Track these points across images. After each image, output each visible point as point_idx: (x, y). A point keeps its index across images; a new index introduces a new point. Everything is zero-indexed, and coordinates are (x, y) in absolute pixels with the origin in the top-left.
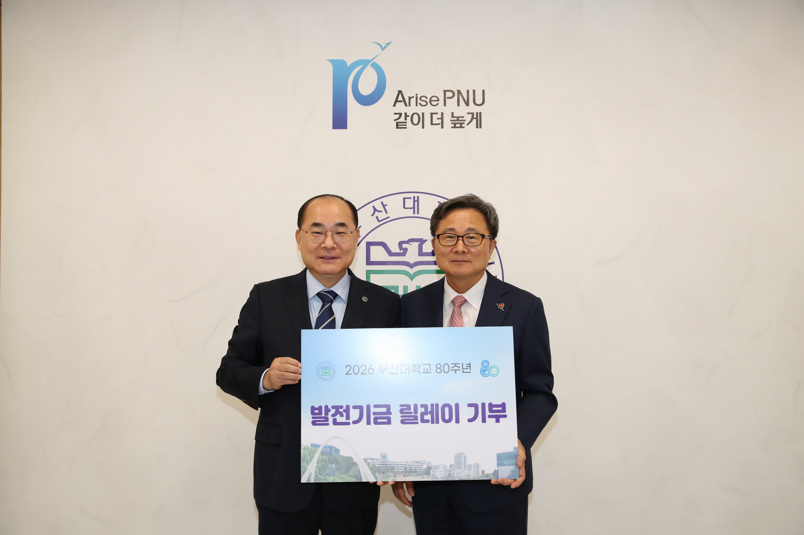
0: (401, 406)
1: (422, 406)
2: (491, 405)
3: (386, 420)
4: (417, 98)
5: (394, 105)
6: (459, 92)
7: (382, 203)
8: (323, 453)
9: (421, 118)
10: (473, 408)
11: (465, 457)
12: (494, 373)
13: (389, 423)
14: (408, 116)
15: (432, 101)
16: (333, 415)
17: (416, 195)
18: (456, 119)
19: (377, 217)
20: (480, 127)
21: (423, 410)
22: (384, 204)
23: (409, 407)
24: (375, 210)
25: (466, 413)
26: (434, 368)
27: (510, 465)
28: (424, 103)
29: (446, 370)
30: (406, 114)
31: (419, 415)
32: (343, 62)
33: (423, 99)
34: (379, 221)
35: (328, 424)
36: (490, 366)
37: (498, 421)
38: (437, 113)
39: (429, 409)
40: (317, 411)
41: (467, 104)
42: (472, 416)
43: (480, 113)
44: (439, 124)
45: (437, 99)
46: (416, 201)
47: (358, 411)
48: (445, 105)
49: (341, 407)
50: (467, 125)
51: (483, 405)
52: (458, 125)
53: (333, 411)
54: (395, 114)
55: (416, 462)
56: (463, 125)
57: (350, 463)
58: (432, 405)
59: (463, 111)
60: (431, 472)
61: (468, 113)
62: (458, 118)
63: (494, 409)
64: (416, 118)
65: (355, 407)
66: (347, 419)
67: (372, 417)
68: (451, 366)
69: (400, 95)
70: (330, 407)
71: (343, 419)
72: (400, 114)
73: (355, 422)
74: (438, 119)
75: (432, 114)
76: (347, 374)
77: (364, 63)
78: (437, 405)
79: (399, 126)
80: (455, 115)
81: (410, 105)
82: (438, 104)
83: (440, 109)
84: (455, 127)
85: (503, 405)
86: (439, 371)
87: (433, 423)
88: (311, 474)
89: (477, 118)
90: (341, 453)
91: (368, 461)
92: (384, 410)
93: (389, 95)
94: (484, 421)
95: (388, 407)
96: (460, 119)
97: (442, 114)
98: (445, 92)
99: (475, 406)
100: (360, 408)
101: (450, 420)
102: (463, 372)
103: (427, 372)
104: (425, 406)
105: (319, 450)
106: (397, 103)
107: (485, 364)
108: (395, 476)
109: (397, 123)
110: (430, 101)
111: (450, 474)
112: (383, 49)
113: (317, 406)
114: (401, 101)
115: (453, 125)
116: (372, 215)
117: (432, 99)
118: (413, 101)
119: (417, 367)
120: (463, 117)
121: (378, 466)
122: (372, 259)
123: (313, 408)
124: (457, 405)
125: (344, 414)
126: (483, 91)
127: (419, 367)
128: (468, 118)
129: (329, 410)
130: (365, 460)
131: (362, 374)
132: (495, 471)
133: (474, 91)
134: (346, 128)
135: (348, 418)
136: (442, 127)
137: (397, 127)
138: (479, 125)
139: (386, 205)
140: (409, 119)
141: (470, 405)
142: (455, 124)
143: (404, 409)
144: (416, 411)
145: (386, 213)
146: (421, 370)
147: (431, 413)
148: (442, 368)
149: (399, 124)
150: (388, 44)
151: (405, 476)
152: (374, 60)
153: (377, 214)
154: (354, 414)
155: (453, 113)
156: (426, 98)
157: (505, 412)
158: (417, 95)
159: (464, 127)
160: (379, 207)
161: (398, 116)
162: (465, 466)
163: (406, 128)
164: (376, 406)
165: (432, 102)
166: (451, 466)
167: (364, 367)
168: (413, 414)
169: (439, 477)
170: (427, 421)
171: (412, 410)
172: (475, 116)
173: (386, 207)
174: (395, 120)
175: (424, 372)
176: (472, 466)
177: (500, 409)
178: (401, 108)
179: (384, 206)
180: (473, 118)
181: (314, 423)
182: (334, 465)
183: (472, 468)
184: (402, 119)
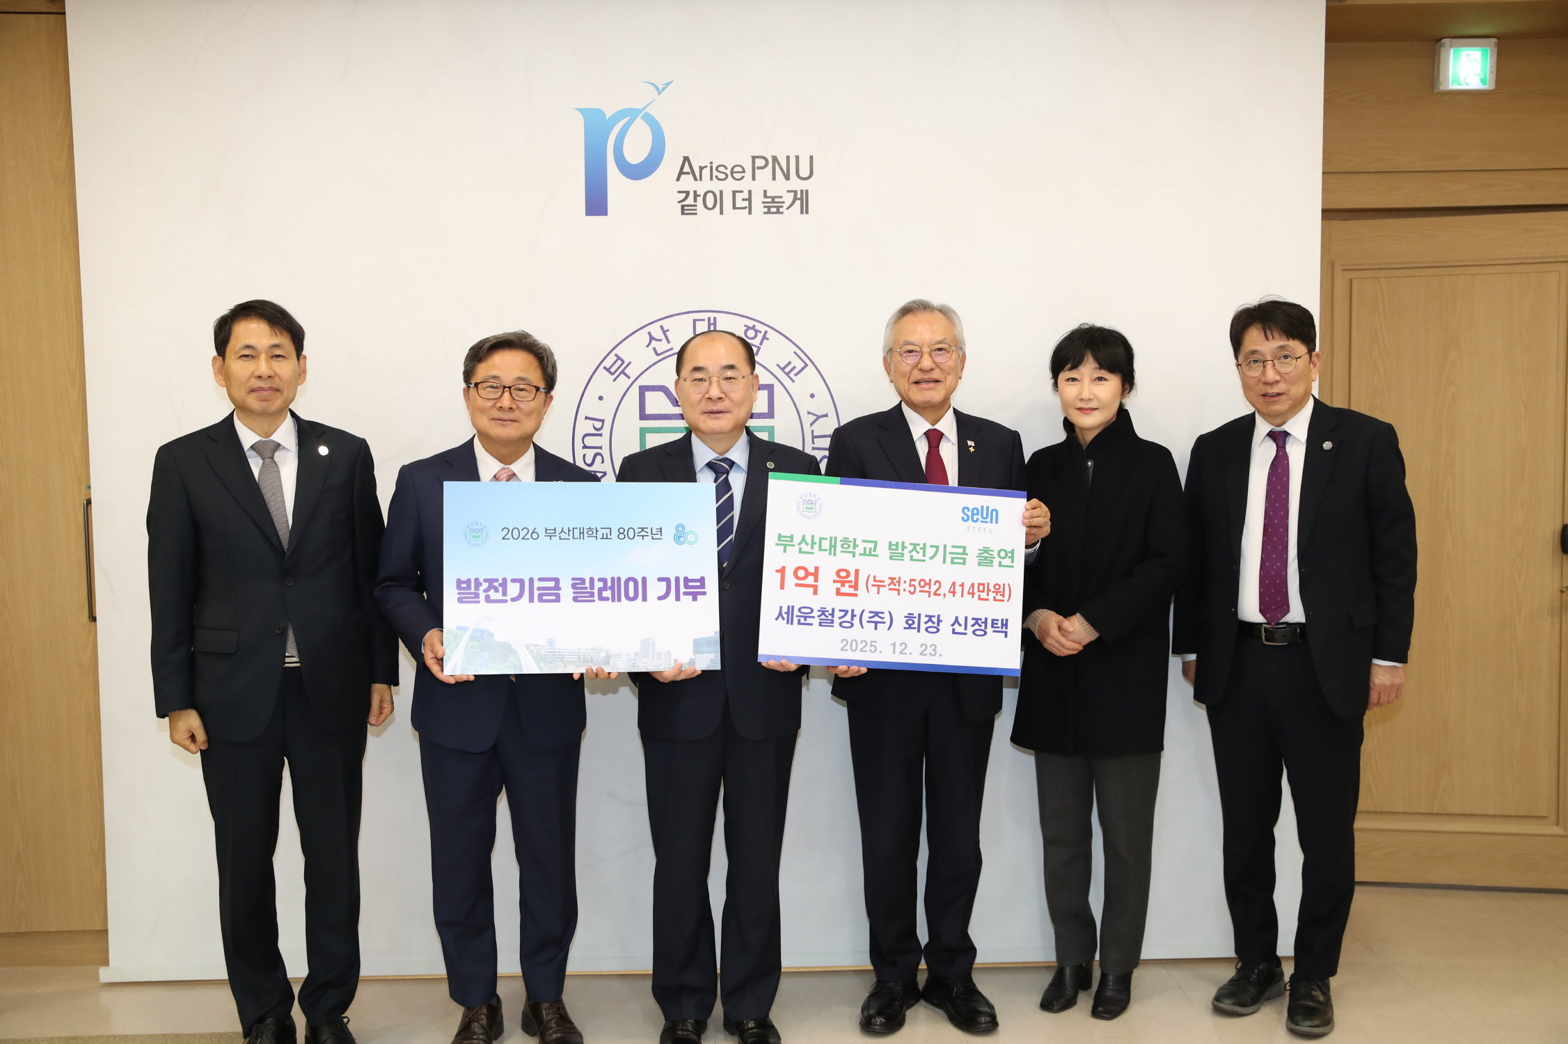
0: (573, 579)
1: (600, 580)
2: (687, 580)
3: (554, 598)
4: (711, 167)
5: (678, 179)
6: (775, 159)
7: (662, 327)
8: (472, 638)
9: (719, 199)
10: (665, 583)
11: (653, 643)
12: (690, 540)
13: (558, 600)
14: (699, 196)
15: (735, 172)
16: (485, 591)
17: (712, 315)
18: (770, 200)
19: (654, 349)
20: (807, 213)
21: (601, 584)
22: (665, 329)
23: (583, 581)
24: (652, 338)
25: (656, 589)
26: (615, 533)
27: (710, 652)
28: (723, 176)
29: (631, 536)
30: (695, 192)
31: (596, 591)
32: (599, 112)
33: (721, 169)
34: (658, 354)
35: (479, 602)
36: (686, 532)
37: (695, 599)
38: (742, 192)
39: (609, 584)
40: (464, 585)
41: (787, 177)
42: (663, 592)
43: (807, 191)
44: (746, 208)
45: (741, 170)
46: (712, 324)
47: (517, 585)
48: (754, 178)
49: (496, 580)
50: (787, 209)
51: (677, 579)
52: (774, 210)
53: (485, 585)
54: (679, 192)
55: (592, 649)
56: (781, 210)
57: (508, 650)
58: (613, 579)
59: (780, 188)
60: (611, 661)
61: (788, 191)
62: (773, 198)
63: (690, 584)
64: (710, 198)
65: (513, 581)
66: (503, 596)
67: (536, 593)
68: (637, 531)
69: (687, 163)
70: (481, 580)
71: (499, 596)
72: (687, 193)
73: (513, 600)
74: (744, 200)
75: (734, 193)
76: (503, 539)
77: (632, 114)
78: (619, 579)
79: (685, 212)
80: (768, 195)
81: (701, 179)
82: (743, 177)
83: (746, 184)
84: (769, 212)
85: (702, 580)
86: (622, 536)
87: (613, 600)
88: (456, 664)
89: (801, 199)
90: (496, 638)
91: (531, 647)
92: (552, 584)
93: (670, 164)
94: (678, 599)
95: (557, 580)
96: (776, 200)
97: (750, 192)
98: (754, 158)
99: (667, 580)
100: (521, 582)
101: (635, 598)
102: (652, 538)
103: (607, 538)
104: (604, 580)
105: (467, 635)
106: (682, 176)
107: (680, 529)
108: (566, 667)
109: (683, 206)
110: (732, 172)
111: (634, 664)
112: (659, 93)
113: (464, 579)
114: (688, 173)
115: (766, 210)
116: (648, 346)
117: (735, 170)
118: (706, 172)
119: (595, 531)
120: (781, 197)
121: (543, 654)
122: (648, 412)
123: (459, 582)
124: (644, 579)
125: (500, 589)
126: (811, 158)
127: (597, 531)
128: (788, 198)
129: (481, 584)
130: (527, 647)
131: (523, 539)
132: (691, 659)
133: (797, 158)
134: (606, 214)
135: (505, 594)
136: (750, 212)
137: (683, 213)
138: (805, 209)
139: (668, 330)
140: (700, 200)
141: (660, 579)
142: (769, 208)
143: (578, 583)
144: (592, 586)
145: (669, 342)
146: (600, 535)
147: (612, 588)
148: (626, 533)
149: (685, 208)
150: (668, 84)
151: (577, 667)
152: (646, 110)
153: (654, 343)
154: (513, 589)
155: (765, 192)
156: (726, 168)
157: (704, 588)
158: (711, 163)
159: (782, 213)
160: (658, 334)
161: (684, 195)
162: (653, 654)
163: (696, 214)
164: (541, 580)
165: (735, 175)
166: (636, 654)
167: (526, 531)
168: (588, 590)
169: (621, 667)
170: (607, 599)
171: (587, 585)
172: (799, 196)
173: (667, 333)
174: (679, 202)
175: (603, 538)
176: (663, 655)
177: (699, 584)
178: (687, 183)
179: (665, 332)
180: (795, 199)
181: (460, 600)
182: (486, 653)
183: (663, 657)
184: (690, 201)
